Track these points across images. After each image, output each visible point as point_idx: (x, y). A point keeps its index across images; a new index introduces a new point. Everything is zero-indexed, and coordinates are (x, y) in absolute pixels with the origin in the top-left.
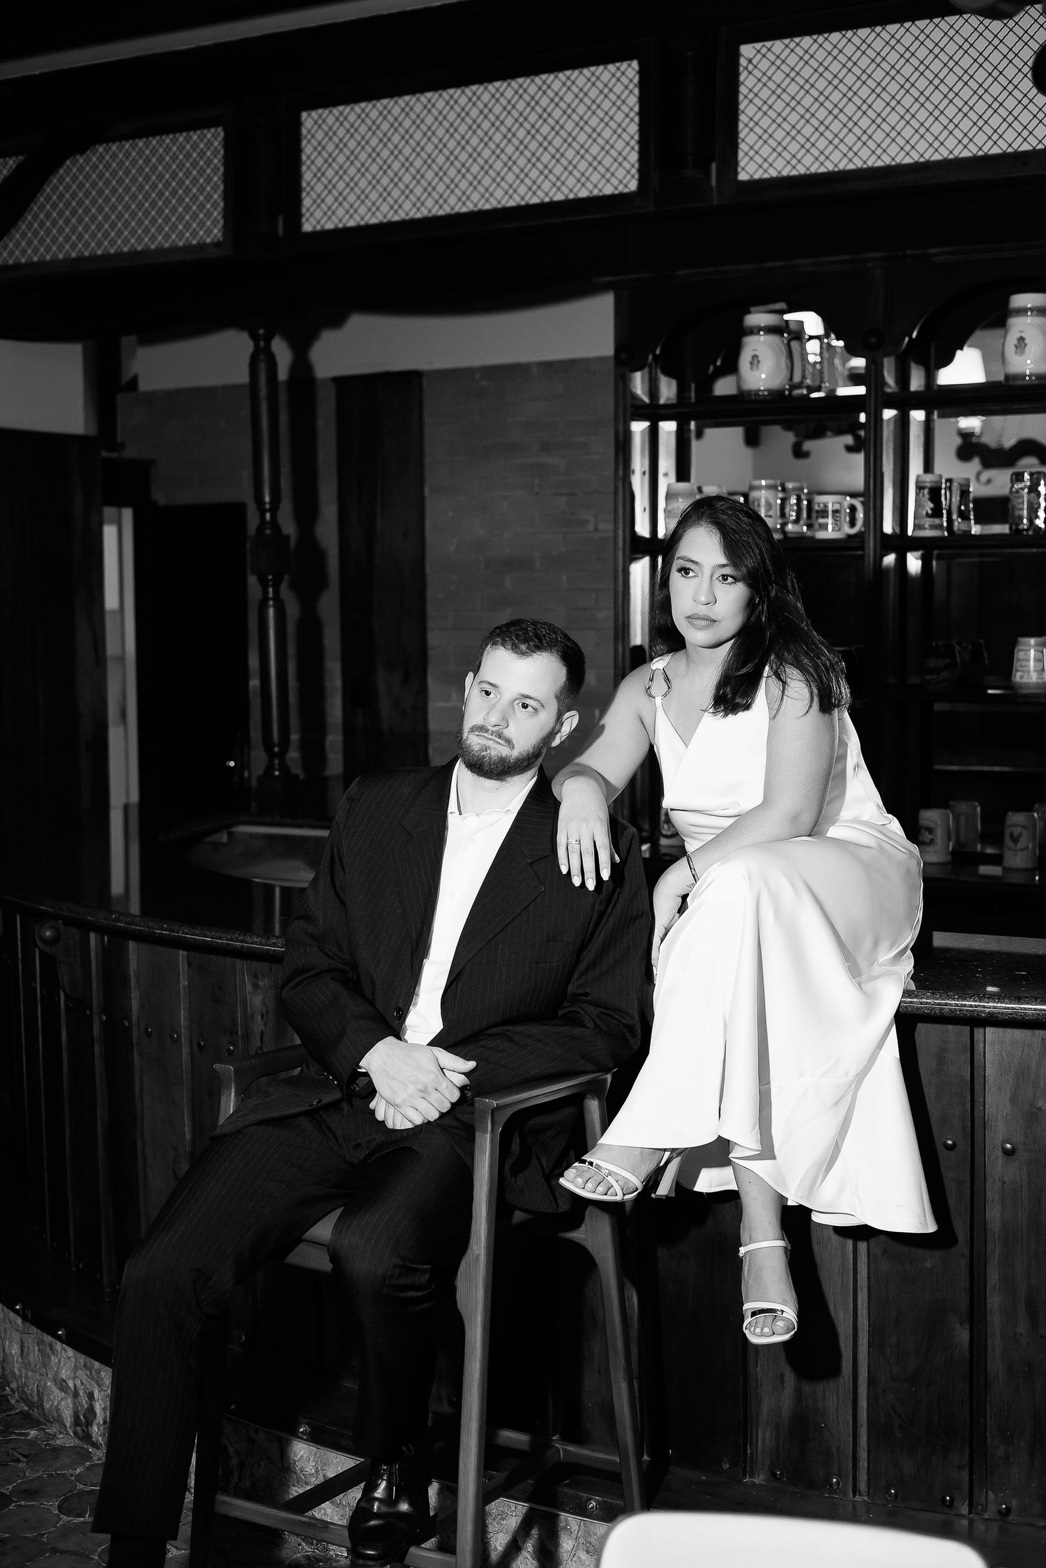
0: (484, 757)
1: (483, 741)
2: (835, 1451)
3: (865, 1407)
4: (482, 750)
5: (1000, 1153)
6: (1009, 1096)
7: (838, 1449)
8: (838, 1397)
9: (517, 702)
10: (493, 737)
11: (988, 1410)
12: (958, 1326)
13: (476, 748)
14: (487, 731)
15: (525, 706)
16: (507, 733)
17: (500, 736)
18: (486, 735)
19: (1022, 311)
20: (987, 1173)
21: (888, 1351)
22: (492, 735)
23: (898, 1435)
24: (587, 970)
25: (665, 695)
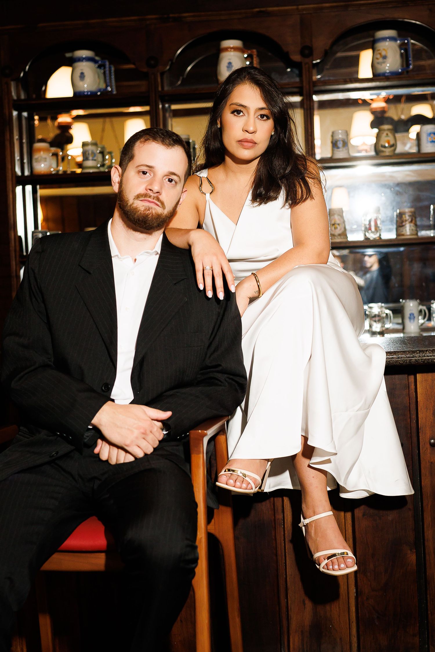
0: (147, 216)
1: (147, 204)
2: (338, 640)
3: (354, 610)
4: (145, 210)
5: (428, 446)
6: (432, 412)
7: (341, 639)
8: (339, 607)
9: (165, 177)
10: (155, 201)
11: (428, 598)
12: (409, 552)
13: (142, 209)
14: (150, 197)
15: (170, 181)
16: (161, 197)
17: (158, 199)
18: (149, 199)
19: (226, 49)
20: (422, 459)
21: (369, 574)
22: (153, 199)
23: (377, 623)
24: (214, 351)
25: (211, 193)
